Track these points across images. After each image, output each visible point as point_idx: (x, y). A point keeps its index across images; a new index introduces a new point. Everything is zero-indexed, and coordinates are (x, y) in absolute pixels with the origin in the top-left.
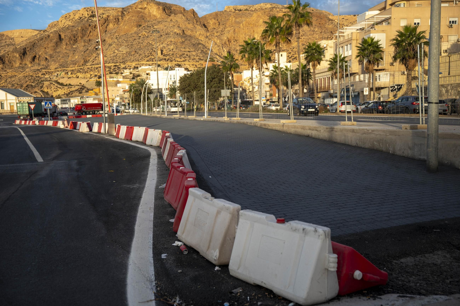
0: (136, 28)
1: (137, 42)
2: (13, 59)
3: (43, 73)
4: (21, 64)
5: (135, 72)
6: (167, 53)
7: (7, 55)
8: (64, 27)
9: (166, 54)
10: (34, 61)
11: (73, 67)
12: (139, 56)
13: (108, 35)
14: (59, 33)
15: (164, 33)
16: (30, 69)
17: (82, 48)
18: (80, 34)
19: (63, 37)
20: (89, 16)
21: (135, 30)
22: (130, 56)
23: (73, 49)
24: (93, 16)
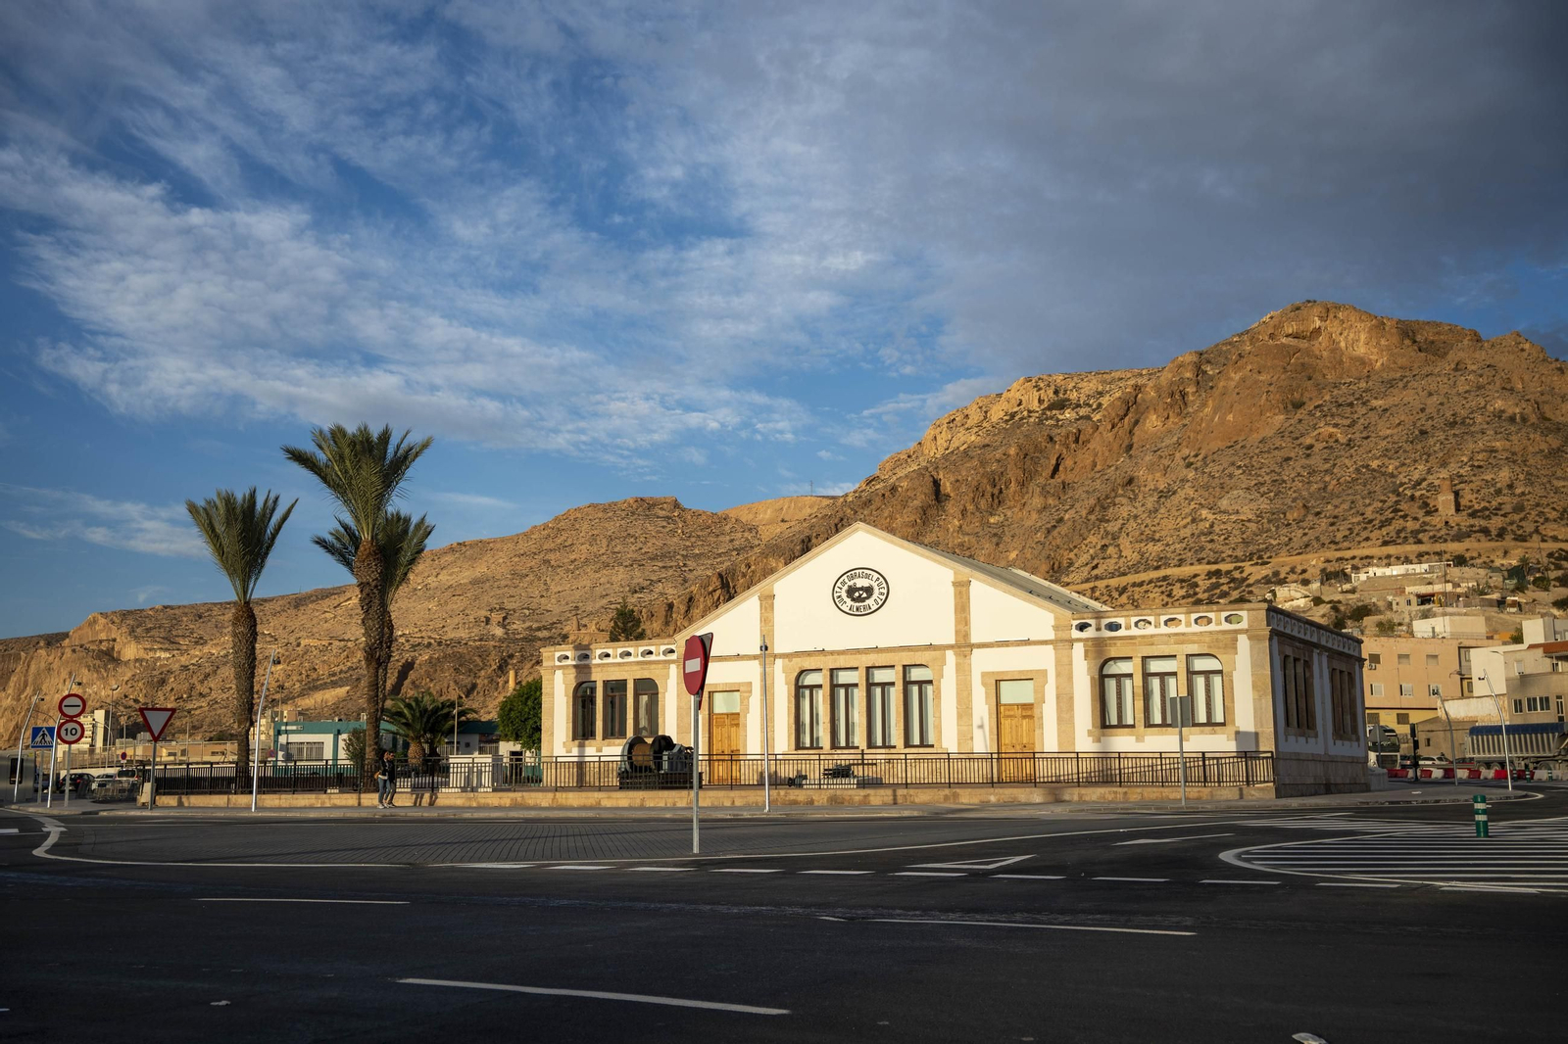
0: (1282, 417)
1: (1299, 470)
5: (1334, 592)
6: (1483, 504)
9: (1476, 507)
12: (1332, 524)
13: (1147, 458)
14: (934, 473)
15: (1439, 422)
17: (1033, 520)
19: (947, 487)
20: (1046, 405)
21: (1278, 426)
22: (1277, 527)
23: (990, 530)
24: (1060, 405)
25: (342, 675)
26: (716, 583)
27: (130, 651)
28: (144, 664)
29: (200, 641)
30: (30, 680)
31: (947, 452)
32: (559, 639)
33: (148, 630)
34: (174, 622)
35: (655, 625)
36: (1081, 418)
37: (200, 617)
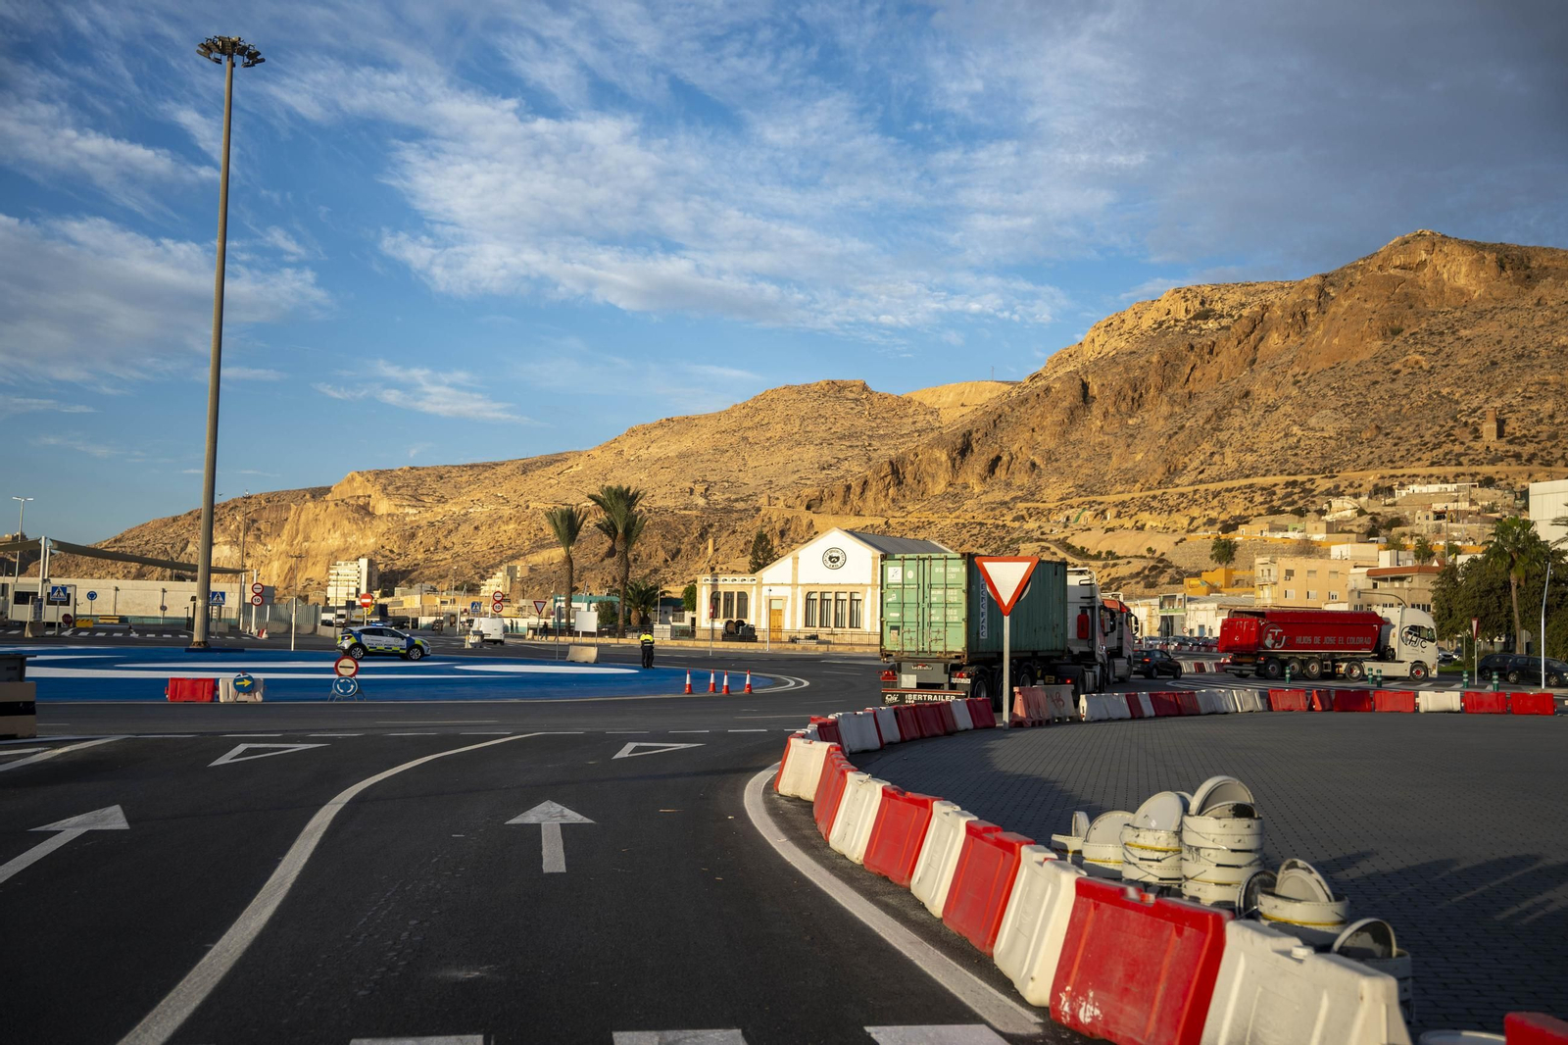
0: (1380, 343)
1: (1382, 393)
2: (929, 470)
3: (1020, 513)
4: (951, 484)
5: (1377, 506)
6: (1524, 432)
7: (912, 455)
8: (1102, 357)
9: (1518, 434)
10: (994, 473)
11: (1123, 492)
12: (1396, 445)
13: (1264, 374)
14: (1084, 377)
15: (1509, 354)
16: (976, 501)
17: (1160, 426)
18: (1153, 380)
19: (1094, 389)
20: (1191, 315)
21: (1375, 350)
22: (1352, 445)
23: (1128, 431)
24: (1205, 316)
26: (887, 469)
27: (383, 506)
28: (396, 518)
29: (442, 500)
30: (301, 528)
31: (1100, 356)
32: (753, 511)
33: (398, 488)
34: (420, 482)
35: (834, 503)
36: (1222, 328)
37: (441, 478)
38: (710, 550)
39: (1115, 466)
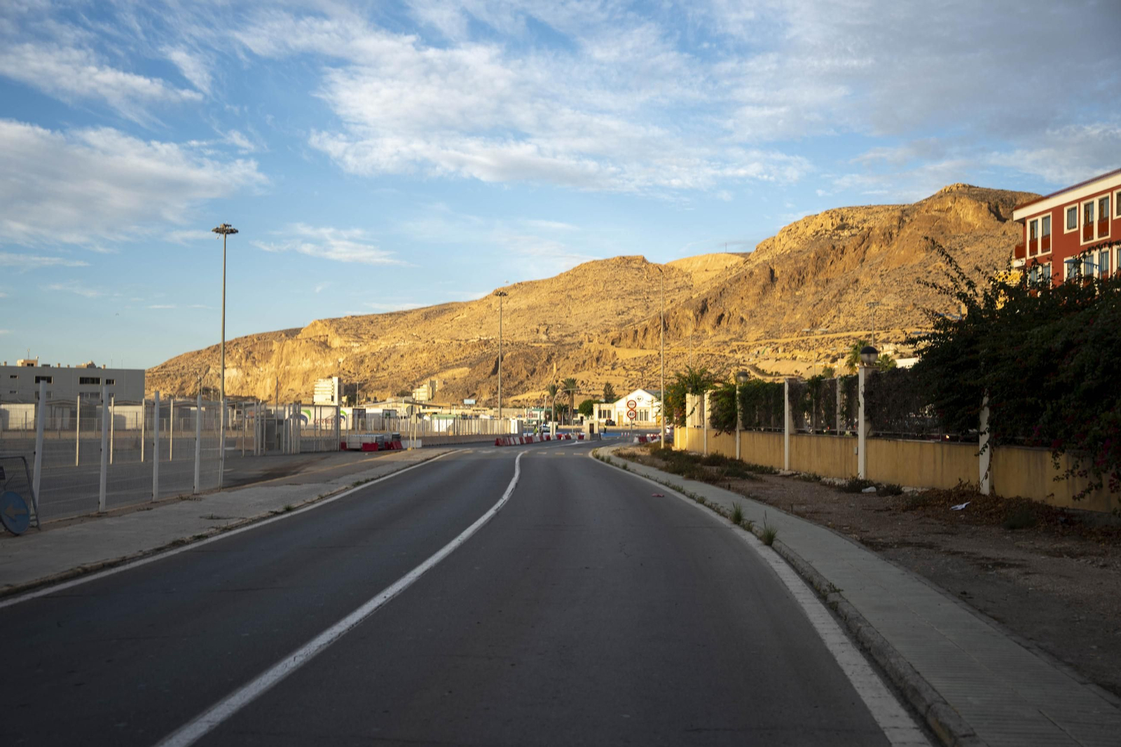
2: (683, 322)
3: (734, 348)
4: (696, 330)
7: (673, 312)
10: (720, 323)
11: (788, 337)
13: (867, 269)
14: (772, 266)
16: (710, 340)
17: (810, 299)
18: (811, 268)
19: (777, 273)
20: (835, 227)
23: (795, 299)
24: (842, 227)
25: (462, 361)
26: (659, 321)
27: (337, 342)
28: (345, 349)
29: (374, 337)
30: (284, 357)
31: (782, 252)
32: (578, 345)
33: (345, 330)
34: (359, 325)
35: (628, 341)
36: (852, 235)
37: (372, 323)
38: (555, 370)
39: (786, 321)
